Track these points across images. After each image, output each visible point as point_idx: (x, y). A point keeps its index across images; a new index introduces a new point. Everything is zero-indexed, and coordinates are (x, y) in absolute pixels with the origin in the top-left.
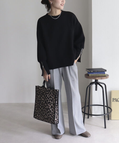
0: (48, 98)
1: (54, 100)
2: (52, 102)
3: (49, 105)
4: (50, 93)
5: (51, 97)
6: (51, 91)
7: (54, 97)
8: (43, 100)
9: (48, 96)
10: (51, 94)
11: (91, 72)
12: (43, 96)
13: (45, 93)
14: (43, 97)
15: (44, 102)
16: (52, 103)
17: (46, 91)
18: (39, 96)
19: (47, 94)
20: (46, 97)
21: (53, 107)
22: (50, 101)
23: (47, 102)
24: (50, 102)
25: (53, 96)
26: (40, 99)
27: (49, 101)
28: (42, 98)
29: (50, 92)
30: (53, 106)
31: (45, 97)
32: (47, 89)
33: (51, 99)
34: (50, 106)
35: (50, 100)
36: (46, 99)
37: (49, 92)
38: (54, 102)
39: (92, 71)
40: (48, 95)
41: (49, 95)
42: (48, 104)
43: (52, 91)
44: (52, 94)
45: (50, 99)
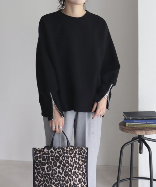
0: (71, 165)
1: (83, 166)
2: (80, 172)
3: (74, 177)
4: (73, 155)
5: (76, 162)
6: (74, 151)
7: (82, 161)
8: (59, 171)
9: (70, 162)
10: (75, 156)
11: (130, 120)
12: (58, 164)
13: (62, 158)
14: (59, 166)
15: (63, 175)
16: (80, 174)
17: (64, 153)
18: (46, 167)
19: (68, 157)
20: (67, 165)
21: (83, 180)
22: (77, 170)
23: (70, 173)
24: (75, 171)
25: (79, 160)
26: (50, 172)
27: (73, 171)
28: (55, 168)
29: (74, 153)
30: (83, 178)
31: (64, 165)
32: (67, 148)
33: (78, 165)
34: (78, 179)
35: (75, 169)
36: (68, 167)
37: (71, 154)
38: (83, 171)
39: (131, 118)
40: (70, 159)
41: (72, 159)
42: (72, 177)
43: (77, 150)
44: (78, 156)
45: (75, 165)
